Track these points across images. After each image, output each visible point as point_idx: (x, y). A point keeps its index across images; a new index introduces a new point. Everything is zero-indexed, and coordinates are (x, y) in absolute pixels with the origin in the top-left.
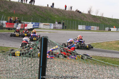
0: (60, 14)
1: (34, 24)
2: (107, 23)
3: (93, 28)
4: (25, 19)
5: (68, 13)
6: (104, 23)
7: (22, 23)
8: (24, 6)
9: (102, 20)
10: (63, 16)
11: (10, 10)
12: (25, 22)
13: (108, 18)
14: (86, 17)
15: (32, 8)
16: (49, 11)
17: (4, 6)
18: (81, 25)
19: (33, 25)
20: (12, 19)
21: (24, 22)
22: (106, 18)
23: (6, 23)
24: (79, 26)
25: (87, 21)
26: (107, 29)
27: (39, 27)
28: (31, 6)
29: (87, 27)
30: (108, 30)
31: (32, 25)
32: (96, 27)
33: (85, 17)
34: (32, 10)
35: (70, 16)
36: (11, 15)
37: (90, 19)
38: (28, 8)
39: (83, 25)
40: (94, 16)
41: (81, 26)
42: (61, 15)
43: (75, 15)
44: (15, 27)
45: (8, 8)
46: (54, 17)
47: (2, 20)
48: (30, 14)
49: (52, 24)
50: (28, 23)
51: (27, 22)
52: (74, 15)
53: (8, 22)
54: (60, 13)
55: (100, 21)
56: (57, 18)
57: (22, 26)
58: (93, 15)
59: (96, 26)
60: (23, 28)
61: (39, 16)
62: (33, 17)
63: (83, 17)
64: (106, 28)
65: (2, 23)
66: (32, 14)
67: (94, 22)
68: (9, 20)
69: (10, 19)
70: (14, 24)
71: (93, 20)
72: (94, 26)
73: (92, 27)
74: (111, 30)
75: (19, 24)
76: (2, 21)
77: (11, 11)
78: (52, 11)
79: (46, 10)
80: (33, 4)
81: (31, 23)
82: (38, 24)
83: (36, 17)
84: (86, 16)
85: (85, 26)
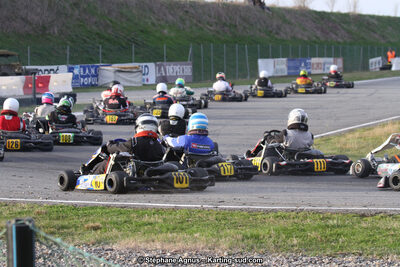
0: (183, 21)
1: (76, 71)
2: (377, 36)
3: (318, 64)
4: (41, 55)
5: (213, 14)
6: (363, 38)
9: (353, 28)
10: (194, 28)
12: (43, 68)
13: (380, 19)
14: (289, 23)
15: (67, 5)
16: (134, 11)
18: (268, 57)
19: (75, 78)
21: (39, 67)
22: (373, 17)
24: (260, 62)
25: (294, 38)
26: (375, 62)
27: (100, 83)
29: (292, 64)
30: (382, 69)
32: (331, 60)
33: (285, 21)
35: (225, 24)
37: (304, 29)
38: (49, 5)
39: (275, 55)
40: (322, 15)
41: (270, 61)
42: (187, 22)
43: (244, 19)
46: (158, 35)
48: (61, 32)
49: (151, 66)
50: (55, 67)
51: (49, 67)
52: (238, 19)
54: (181, 18)
55: (349, 32)
56: (173, 34)
58: (315, 12)
59: (329, 56)
61: (97, 34)
62: (72, 41)
63: (275, 24)
64: (371, 61)
66: (68, 28)
67: (323, 39)
71: (319, 33)
72: (321, 55)
73: (314, 60)
74: (390, 67)
78: (151, 9)
79: (124, 11)
81: (64, 68)
82: (93, 71)
83: (85, 42)
84: (288, 17)
85: (285, 59)
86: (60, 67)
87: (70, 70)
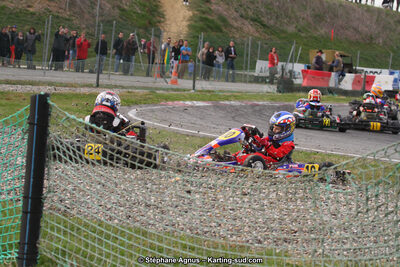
1: (396, 75)
4: (366, 60)
7: (356, 72)
8: (365, 14)
11: (316, 29)
12: (369, 70)
15: (392, 22)
17: (298, 14)
19: (395, 81)
20: (324, 57)
21: (365, 69)
23: (303, 71)
28: (387, 15)
31: (392, 78)
34: (391, 30)
36: (322, 43)
38: (377, 20)
44: (332, 84)
45: (310, 19)
47: (291, 61)
48: (385, 43)
50: (378, 70)
51: (374, 70)
53: (309, 68)
57: (356, 82)
60: (359, 88)
62: (394, 52)
65: (291, 72)
66: (391, 40)
68: (314, 60)
69: (319, 59)
70: (330, 76)
75: (347, 74)
76: (291, 64)
77: (322, 31)
80: (395, 9)
81: (386, 72)
86: (383, 70)
87: (392, 73)
